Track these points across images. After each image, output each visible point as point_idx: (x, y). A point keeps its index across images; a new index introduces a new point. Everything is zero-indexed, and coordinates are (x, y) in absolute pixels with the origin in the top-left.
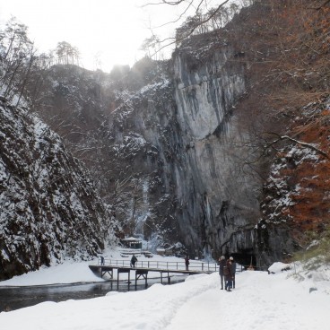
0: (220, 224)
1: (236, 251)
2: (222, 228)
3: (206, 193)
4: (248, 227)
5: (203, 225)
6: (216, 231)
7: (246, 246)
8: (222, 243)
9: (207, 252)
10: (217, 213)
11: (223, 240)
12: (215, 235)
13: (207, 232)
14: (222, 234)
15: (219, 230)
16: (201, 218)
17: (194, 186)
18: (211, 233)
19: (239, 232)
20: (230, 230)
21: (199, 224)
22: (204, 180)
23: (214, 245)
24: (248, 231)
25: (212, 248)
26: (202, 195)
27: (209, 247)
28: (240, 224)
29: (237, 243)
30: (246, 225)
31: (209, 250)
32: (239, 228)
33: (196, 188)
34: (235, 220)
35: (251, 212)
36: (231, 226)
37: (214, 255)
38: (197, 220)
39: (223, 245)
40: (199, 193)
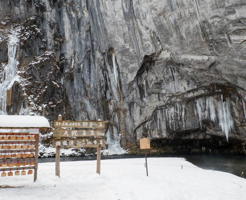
0: (135, 94)
1: (165, 135)
2: (137, 101)
3: (111, 49)
4: (191, 95)
5: (104, 98)
6: (126, 106)
7: (186, 125)
8: (137, 124)
9: (112, 138)
10: (131, 77)
11: (138, 119)
12: (125, 111)
13: (111, 107)
14: (137, 110)
15: (131, 104)
16: (101, 88)
17: (92, 41)
18: (117, 110)
19: (172, 104)
20: (152, 103)
21: (99, 97)
22: (110, 29)
23: (122, 127)
24: (191, 102)
25: (119, 131)
26: (103, 54)
27: (115, 130)
28: (174, 91)
29: (167, 122)
30: (189, 92)
31: (115, 135)
32: (171, 97)
33: (95, 43)
34: (164, 86)
35: (208, 64)
36: (155, 97)
37: (124, 143)
38: (96, 90)
39: (139, 127)
40: (100, 51)
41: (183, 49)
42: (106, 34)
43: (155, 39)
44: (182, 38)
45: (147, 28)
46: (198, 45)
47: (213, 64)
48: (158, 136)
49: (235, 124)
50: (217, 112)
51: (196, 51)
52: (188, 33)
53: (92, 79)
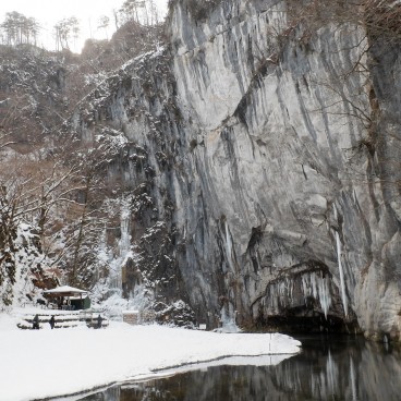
0: (249, 267)
1: (277, 312)
2: (252, 274)
3: (223, 217)
4: (296, 270)
5: (220, 270)
6: (242, 280)
7: (293, 302)
8: (252, 300)
9: (228, 315)
10: (244, 248)
11: (254, 294)
12: (241, 285)
13: (227, 281)
14: (252, 284)
15: (246, 278)
16: (216, 259)
17: (205, 206)
18: (233, 284)
19: (282, 279)
20: (266, 277)
21: (214, 270)
22: (221, 196)
23: (238, 303)
24: (297, 277)
25: (235, 308)
26: (217, 221)
27: (231, 306)
28: (282, 266)
29: (278, 298)
30: (294, 267)
31: (231, 312)
32: (281, 271)
33: (207, 209)
34: (274, 259)
35: (302, 241)
36: (267, 270)
37: (240, 321)
38: (210, 262)
39: (255, 303)
40: (213, 217)
41: (282, 224)
42: (217, 201)
43: (259, 212)
44: (280, 213)
45: (252, 200)
46: (292, 223)
47: (305, 242)
48: (271, 314)
49: (333, 301)
50: (317, 289)
51: (291, 228)
52: (283, 210)
53: (206, 249)
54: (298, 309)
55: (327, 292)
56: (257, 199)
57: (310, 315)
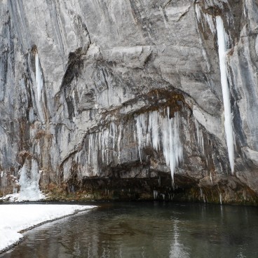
0: (63, 112)
1: (96, 172)
2: (66, 122)
3: (34, 48)
4: (128, 110)
5: (24, 119)
6: (52, 131)
7: (121, 157)
8: (63, 156)
9: (29, 176)
10: (57, 86)
11: (66, 148)
12: (50, 137)
13: (33, 132)
14: (64, 134)
15: (58, 127)
16: (22, 104)
17: (12, 37)
18: (40, 136)
19: (106, 125)
20: (84, 123)
21: (16, 116)
22: (32, 18)
23: (45, 160)
24: (129, 119)
25: (40, 165)
26: (26, 56)
27: (34, 164)
28: (107, 105)
29: (99, 152)
30: (125, 105)
31: (34, 172)
32: (105, 114)
33: (15, 41)
34: (96, 98)
35: (143, 58)
36: (86, 114)
37: (44, 184)
38: (13, 107)
39: (66, 159)
40: (22, 51)
41: (113, 38)
42: (27, 26)
43: (81, 27)
44: (111, 22)
45: (72, 13)
46: (129, 31)
47: (149, 59)
48: (87, 174)
49: (185, 153)
50: (160, 135)
51: (128, 40)
52: (117, 13)
53: (8, 91)
54: (126, 167)
55: (177, 138)
56: (78, 10)
57: (144, 174)
